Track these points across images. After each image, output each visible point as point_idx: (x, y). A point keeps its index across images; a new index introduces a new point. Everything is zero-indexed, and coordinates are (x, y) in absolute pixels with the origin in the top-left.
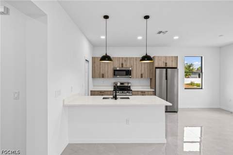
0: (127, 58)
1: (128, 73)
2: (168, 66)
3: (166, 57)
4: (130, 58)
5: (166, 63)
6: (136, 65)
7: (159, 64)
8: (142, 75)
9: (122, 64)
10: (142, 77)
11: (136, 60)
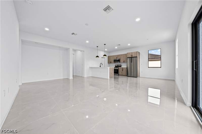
0: (118, 55)
1: (119, 61)
2: (133, 57)
3: (132, 53)
4: (120, 55)
5: (132, 55)
6: (122, 57)
7: (129, 56)
8: (124, 61)
9: (117, 58)
10: (124, 62)
11: (122, 55)
